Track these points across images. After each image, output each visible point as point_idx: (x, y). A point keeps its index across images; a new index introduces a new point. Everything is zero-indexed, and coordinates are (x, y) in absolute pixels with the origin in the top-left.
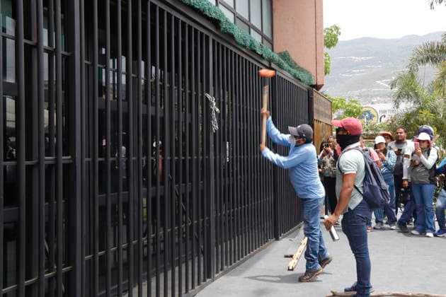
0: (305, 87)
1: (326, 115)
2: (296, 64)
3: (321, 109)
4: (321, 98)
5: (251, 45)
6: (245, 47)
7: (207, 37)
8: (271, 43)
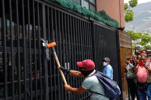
0: (113, 29)
1: (128, 44)
2: (109, 17)
3: (124, 40)
4: (124, 34)
5: (74, 8)
6: (70, 9)
7: (41, 5)
8: (95, 6)
